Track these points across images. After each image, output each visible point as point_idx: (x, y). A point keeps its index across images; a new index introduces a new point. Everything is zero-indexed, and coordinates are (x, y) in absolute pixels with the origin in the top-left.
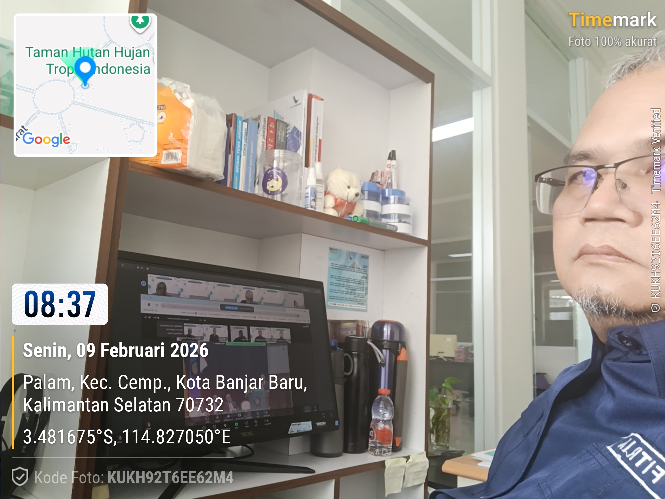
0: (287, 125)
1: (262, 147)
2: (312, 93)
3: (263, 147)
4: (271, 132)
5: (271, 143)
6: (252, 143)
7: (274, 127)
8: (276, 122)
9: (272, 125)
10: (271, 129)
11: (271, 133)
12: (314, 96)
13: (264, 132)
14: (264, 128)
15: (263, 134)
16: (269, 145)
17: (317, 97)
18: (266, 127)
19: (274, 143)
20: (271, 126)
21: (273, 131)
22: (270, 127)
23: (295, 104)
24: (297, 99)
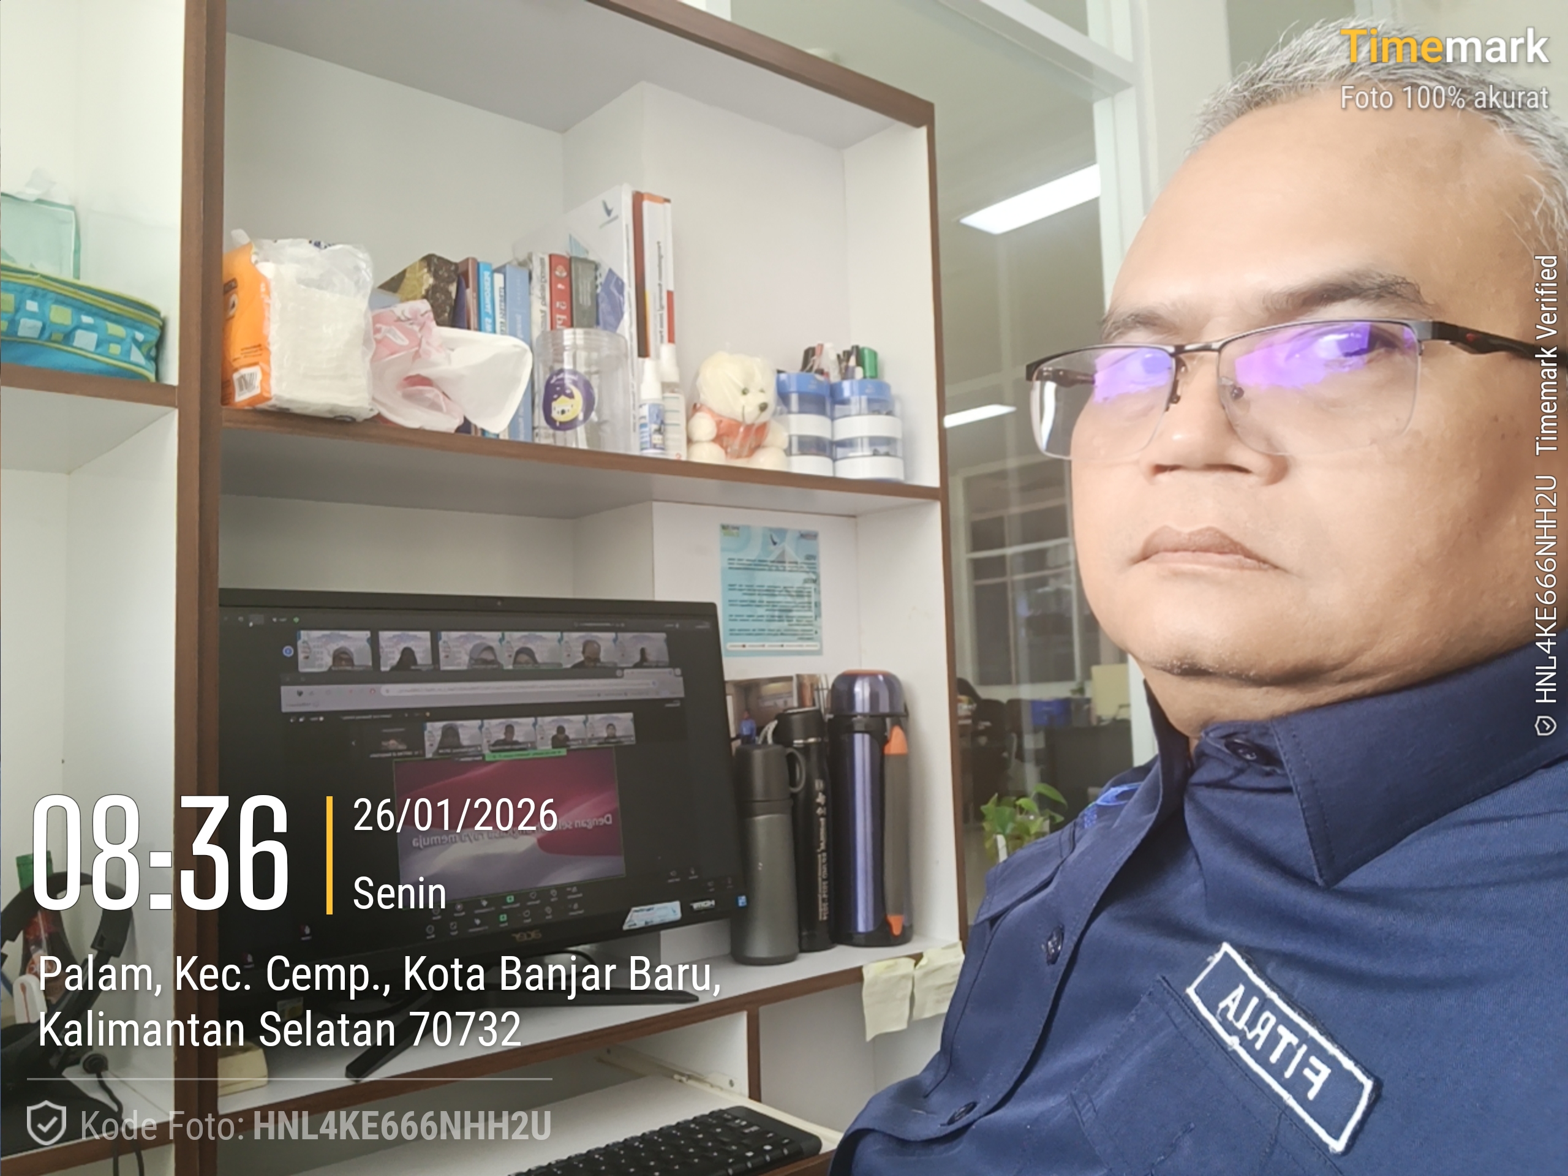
0: (596, 267)
1: (542, 322)
2: (643, 191)
3: (544, 322)
4: (560, 286)
5: (562, 312)
6: (519, 318)
7: (565, 274)
8: (569, 263)
9: (561, 272)
10: (560, 280)
11: (560, 290)
12: (645, 197)
13: (543, 289)
14: (543, 280)
15: (542, 294)
16: (558, 316)
17: (653, 198)
18: (548, 277)
19: (569, 311)
20: (557, 273)
21: (563, 284)
22: (556, 276)
23: (607, 218)
24: (610, 207)
